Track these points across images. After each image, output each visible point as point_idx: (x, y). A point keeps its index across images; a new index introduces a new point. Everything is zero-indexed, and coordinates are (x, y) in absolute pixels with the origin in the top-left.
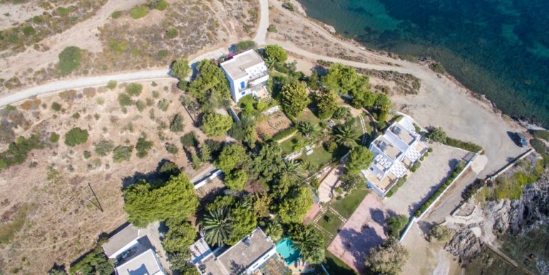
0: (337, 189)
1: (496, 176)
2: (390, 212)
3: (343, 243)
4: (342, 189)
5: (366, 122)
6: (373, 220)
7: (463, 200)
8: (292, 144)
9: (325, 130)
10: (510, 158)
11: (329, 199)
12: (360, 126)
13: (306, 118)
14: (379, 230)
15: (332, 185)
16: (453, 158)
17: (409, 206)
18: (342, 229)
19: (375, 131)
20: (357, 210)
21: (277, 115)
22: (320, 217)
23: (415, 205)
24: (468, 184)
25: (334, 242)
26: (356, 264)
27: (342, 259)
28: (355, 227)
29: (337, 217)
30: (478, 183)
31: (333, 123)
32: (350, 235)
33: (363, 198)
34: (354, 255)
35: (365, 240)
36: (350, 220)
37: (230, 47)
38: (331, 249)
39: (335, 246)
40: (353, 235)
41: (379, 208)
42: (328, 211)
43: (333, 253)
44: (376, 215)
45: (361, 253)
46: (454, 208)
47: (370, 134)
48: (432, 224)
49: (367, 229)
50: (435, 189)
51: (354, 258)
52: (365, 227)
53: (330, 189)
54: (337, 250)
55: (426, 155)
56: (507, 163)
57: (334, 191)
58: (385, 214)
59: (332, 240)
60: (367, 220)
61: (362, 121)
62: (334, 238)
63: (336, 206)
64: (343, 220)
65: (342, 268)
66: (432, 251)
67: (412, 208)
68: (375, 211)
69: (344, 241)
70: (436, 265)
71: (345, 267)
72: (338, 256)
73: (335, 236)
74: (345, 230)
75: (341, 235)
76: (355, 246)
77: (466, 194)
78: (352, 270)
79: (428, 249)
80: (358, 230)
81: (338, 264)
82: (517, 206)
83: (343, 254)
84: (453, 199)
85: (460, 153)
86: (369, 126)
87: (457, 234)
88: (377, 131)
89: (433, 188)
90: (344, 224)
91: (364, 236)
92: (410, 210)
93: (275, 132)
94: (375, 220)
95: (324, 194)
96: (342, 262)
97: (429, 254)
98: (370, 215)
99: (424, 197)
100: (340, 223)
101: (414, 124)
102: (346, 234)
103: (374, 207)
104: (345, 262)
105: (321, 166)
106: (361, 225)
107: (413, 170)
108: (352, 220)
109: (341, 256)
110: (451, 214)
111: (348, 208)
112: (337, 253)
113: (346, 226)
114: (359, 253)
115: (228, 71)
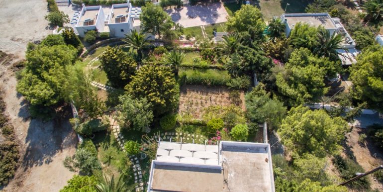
3: (217, 18)
6: (182, 18)
14: (184, 12)
18: (209, 24)
26: (220, 7)
28: (199, 20)
29: (205, 31)
32: (207, 19)
34: (216, 10)
35: (200, 12)
40: (205, 18)
42: (209, 37)
44: (175, 19)
49: (192, 16)
51: (218, 9)
54: (225, 18)
59: (223, 23)
60: (184, 19)
62: (221, 23)
64: (203, 28)
69: (215, 19)
71: (228, 9)
73: (219, 24)
74: (208, 22)
75: (214, 22)
76: (210, 13)
78: (225, 6)
80: (198, 18)
81: (231, 12)
83: (223, 14)
91: (198, 14)
94: (180, 17)
96: (227, 11)
98: (180, 21)
102: (210, 21)
106: (191, 20)
108: (196, 25)
109: (225, 14)
111: (192, 31)
113: (205, 23)
114: (211, 10)
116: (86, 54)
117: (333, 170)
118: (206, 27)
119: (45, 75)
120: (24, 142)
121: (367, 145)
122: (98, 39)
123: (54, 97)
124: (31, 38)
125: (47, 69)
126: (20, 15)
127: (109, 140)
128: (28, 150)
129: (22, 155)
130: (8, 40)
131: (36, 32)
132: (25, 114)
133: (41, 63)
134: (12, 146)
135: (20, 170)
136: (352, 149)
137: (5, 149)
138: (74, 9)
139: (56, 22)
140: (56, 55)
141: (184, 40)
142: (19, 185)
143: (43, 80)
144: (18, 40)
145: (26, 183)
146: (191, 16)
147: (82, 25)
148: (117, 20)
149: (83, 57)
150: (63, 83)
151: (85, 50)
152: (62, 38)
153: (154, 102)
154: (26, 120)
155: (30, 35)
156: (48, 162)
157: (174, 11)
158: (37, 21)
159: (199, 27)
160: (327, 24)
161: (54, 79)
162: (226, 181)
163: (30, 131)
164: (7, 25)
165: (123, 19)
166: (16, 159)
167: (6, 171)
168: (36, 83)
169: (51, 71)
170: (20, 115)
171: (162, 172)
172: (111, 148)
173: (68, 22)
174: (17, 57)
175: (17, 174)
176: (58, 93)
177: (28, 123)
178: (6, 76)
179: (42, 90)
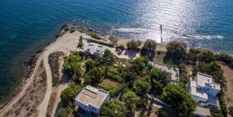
2: (116, 51)
6: (122, 54)
10: (81, 32)
11: (123, 65)
14: (124, 52)
19: (89, 57)
24: (95, 39)
26: (138, 53)
30: (93, 37)
34: (136, 54)
35: (129, 53)
41: (117, 54)
44: (119, 54)
45: (134, 53)
46: (104, 40)
56: (83, 33)
58: (118, 52)
60: (123, 55)
74: (130, 58)
75: (133, 58)
76: (133, 55)
77: (99, 39)
78: (140, 53)
80: (128, 56)
85: (84, 41)
86: (88, 59)
87: (111, 40)
93: (113, 82)
102: (131, 58)
106: (125, 56)
110: (107, 41)
111: (123, 60)
113: (129, 58)
115: (102, 102)
116: (84, 59)
117: (138, 115)
118: (129, 60)
119: (71, 63)
120: (60, 78)
121: (158, 114)
122: (89, 55)
123: (71, 69)
124: (71, 49)
125: (72, 62)
126: (70, 40)
127: (80, 84)
128: (61, 80)
129: (59, 81)
130: (65, 48)
131: (73, 47)
132: (63, 71)
133: (71, 60)
134: (58, 78)
135: (58, 84)
136: (151, 113)
137: (56, 78)
138: (87, 42)
139: (80, 46)
140: (75, 59)
141: (118, 63)
142: (56, 87)
143: (70, 64)
144: (68, 49)
145: (58, 87)
146: (125, 54)
147: (86, 50)
148: (97, 51)
149: (83, 60)
150: (74, 66)
151: (84, 58)
152: (79, 53)
153: (92, 77)
154: (63, 73)
155: (71, 48)
156: (64, 84)
157: (120, 51)
158: (75, 44)
159: (126, 59)
160: (170, 70)
161: (73, 65)
162: (96, 96)
163: (63, 76)
164: (66, 43)
165: (99, 51)
166: (58, 81)
167: (55, 83)
168: (68, 65)
169: (73, 62)
170: (62, 71)
171: (85, 90)
172: (79, 86)
173: (84, 46)
174: (66, 55)
175: (57, 85)
176: (72, 68)
177: (63, 74)
178: (62, 60)
179: (69, 67)
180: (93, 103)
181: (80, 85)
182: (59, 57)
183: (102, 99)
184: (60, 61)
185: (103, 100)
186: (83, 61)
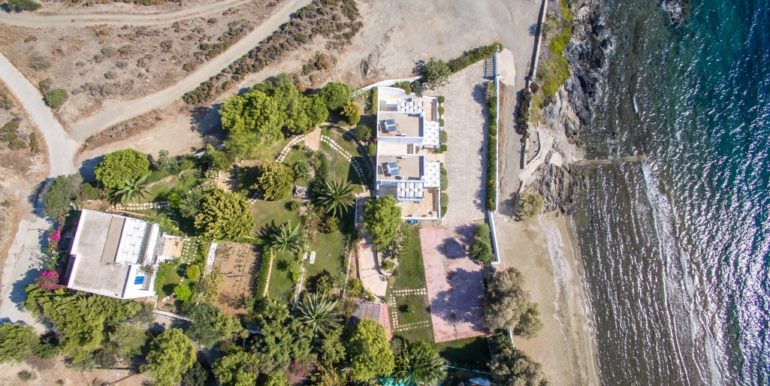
0: (384, 265)
1: (535, 71)
2: (460, 230)
3: (445, 319)
4: (388, 259)
5: (338, 142)
6: (451, 260)
7: (522, 136)
8: (284, 274)
9: (303, 210)
10: (532, 28)
11: (385, 283)
12: (335, 155)
13: (262, 216)
14: (467, 265)
15: (373, 264)
16: (473, 85)
17: (475, 202)
18: (430, 303)
19: (360, 145)
20: (426, 265)
21: (222, 253)
22: (395, 314)
23: (479, 195)
24: (513, 110)
25: (435, 328)
26: (476, 329)
27: (459, 337)
28: (441, 287)
29: (412, 296)
30: (523, 98)
31: (302, 188)
32: (443, 301)
33: (418, 242)
34: (467, 320)
35: (463, 291)
36: (428, 284)
37: (30, 207)
38: (439, 338)
39: (440, 331)
40: (446, 299)
41: (445, 237)
42: (397, 299)
43: (444, 340)
44: (449, 249)
45: (469, 310)
46: (519, 155)
47: (358, 155)
48: (510, 198)
49: (454, 277)
50: (485, 152)
51: (470, 324)
52: (451, 276)
53: (375, 272)
54: (446, 333)
55: (441, 111)
56: (533, 38)
57: (382, 271)
58: (457, 240)
59: (431, 327)
60: (446, 266)
61: (333, 144)
62: (430, 323)
63: (400, 284)
64: (420, 292)
65: (467, 346)
66: (531, 228)
67: (479, 201)
68: (445, 246)
69: (444, 315)
70: (545, 241)
71: (468, 342)
72: (453, 338)
73: (430, 319)
74: (435, 302)
75: (435, 312)
76: (460, 309)
77: (521, 127)
78: (479, 338)
79: (526, 231)
80: (447, 287)
81: (460, 346)
82: (573, 86)
83: (455, 330)
84: (510, 144)
85: (475, 72)
86: (347, 144)
87: (541, 182)
88: (363, 144)
89: (481, 150)
90: (427, 296)
91: (457, 287)
92: (479, 206)
93: (247, 280)
94: (453, 257)
95: (375, 284)
96: (462, 340)
97: (530, 235)
98: (443, 257)
99: (480, 174)
100: (422, 299)
101: (396, 85)
102: (437, 306)
103: (440, 242)
104: (464, 337)
105: (342, 259)
106: (444, 277)
107: (443, 148)
108: (431, 282)
109: (456, 335)
110: (522, 167)
111: (414, 273)
112: (449, 337)
113: (432, 296)
114: (469, 313)
115: (94, 288)
129: (203, 104)
134: (210, 97)
135: (191, 107)
142: (181, 111)
146: (454, 275)
152: (339, 105)
156: (192, 129)
159: (422, 285)
170: (241, 90)
172: (195, 180)
174: (341, 52)
178: (304, 56)
180: (85, 264)
181: (200, 180)
182: (319, 38)
183: (104, 286)
184: (296, 52)
185: (99, 288)
186: (334, 131)
